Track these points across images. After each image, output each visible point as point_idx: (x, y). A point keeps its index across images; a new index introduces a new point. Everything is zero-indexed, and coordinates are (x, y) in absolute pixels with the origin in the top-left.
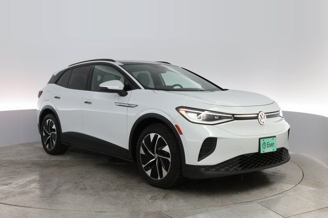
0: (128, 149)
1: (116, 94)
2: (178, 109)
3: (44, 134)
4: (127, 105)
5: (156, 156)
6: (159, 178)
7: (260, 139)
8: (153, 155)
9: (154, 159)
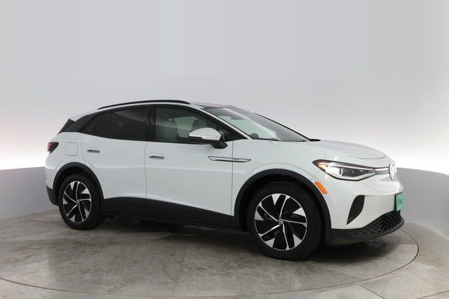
0: (233, 215)
1: (209, 145)
2: (316, 163)
3: (65, 202)
4: (231, 160)
5: (281, 221)
6: (288, 248)
7: (395, 196)
8: (276, 220)
9: (279, 226)
